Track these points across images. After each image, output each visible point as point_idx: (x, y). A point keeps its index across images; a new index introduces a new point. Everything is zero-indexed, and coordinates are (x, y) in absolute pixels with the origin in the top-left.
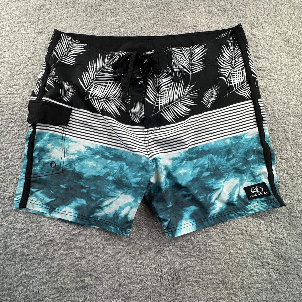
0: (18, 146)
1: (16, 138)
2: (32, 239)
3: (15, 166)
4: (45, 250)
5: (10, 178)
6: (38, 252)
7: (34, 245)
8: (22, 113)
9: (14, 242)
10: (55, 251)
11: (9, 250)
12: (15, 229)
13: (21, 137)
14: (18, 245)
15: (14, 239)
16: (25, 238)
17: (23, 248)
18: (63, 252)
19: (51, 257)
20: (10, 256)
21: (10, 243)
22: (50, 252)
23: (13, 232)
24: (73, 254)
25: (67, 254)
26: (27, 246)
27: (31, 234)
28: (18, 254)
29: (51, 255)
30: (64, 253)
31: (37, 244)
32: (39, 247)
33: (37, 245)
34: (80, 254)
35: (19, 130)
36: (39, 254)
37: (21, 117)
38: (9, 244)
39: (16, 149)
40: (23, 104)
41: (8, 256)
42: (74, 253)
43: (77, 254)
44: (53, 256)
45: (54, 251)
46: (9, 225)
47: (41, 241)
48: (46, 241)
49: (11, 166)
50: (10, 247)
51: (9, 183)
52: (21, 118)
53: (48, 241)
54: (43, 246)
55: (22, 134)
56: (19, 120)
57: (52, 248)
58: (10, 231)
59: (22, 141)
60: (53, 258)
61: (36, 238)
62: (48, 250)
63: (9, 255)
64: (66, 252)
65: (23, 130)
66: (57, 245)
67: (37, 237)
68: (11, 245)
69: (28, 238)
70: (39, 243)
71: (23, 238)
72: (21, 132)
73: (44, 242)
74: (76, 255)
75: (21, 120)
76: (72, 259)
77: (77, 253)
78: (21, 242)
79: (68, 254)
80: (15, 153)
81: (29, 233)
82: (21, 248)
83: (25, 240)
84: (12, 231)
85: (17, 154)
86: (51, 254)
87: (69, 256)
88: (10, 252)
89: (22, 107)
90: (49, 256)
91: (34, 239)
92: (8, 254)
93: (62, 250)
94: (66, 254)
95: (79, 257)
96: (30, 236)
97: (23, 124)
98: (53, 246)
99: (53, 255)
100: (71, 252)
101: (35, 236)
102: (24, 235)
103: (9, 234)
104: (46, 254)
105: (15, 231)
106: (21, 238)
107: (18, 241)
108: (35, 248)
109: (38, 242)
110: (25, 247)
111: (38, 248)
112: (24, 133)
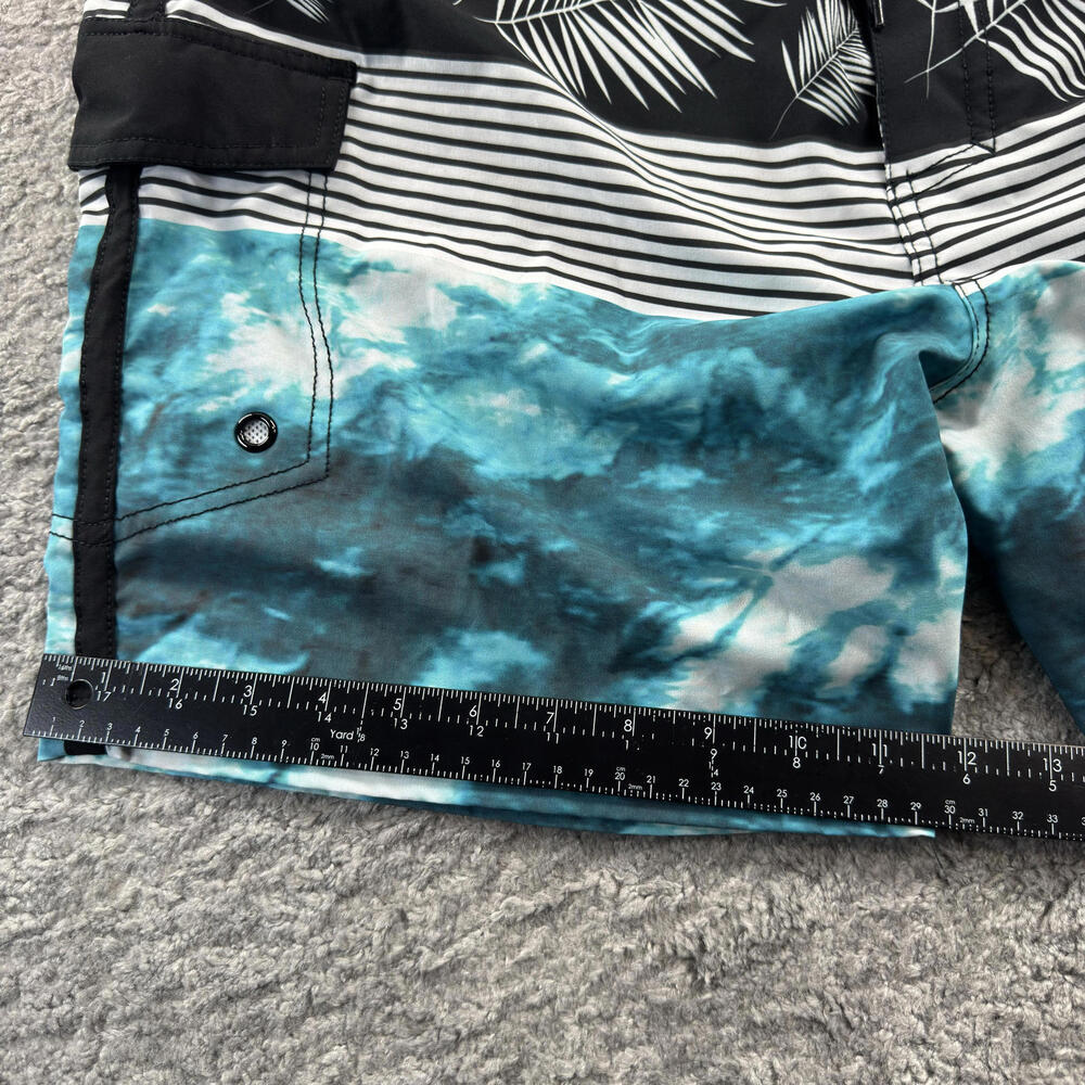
0: (39, 276)
1: (17, 235)
2: (262, 868)
3: (45, 400)
4: (381, 921)
5: (27, 489)
6: (329, 953)
7: (290, 909)
8: (26, 78)
9: (144, 917)
10: (453, 908)
11: (115, 983)
12: (127, 824)
13: (46, 217)
14: (176, 936)
15: (136, 895)
16: (212, 874)
17: (218, 949)
18: (516, 900)
19: (440, 962)
20: (133, 1027)
21: (113, 932)
22: (423, 924)
23: (116, 851)
24: (597, 902)
25: (549, 908)
26: (239, 927)
27: (253, 829)
28: (186, 1003)
29: (438, 947)
30: (529, 905)
31: (313, 890)
32: (329, 912)
33: (311, 898)
34: (651, 885)
35: (23, 184)
36: (343, 962)
37: (27, 102)
38: (109, 942)
39: (30, 300)
40: (22, 31)
41: (120, 1034)
42: (597, 887)
43: (624, 892)
44: (449, 952)
45: (447, 915)
46: (78, 809)
47: (339, 864)
48: (371, 851)
49: (16, 411)
50: (122, 965)
51: (26, 523)
52: (21, 112)
53: (388, 849)
54: (356, 901)
55: (46, 201)
56: (12, 125)
57: (429, 890)
58: (95, 846)
59: (59, 240)
60: (455, 965)
61: (296, 851)
62: (403, 916)
63: (126, 1020)
64: (545, 897)
65: (48, 177)
66: (457, 864)
67: (296, 841)
68: (120, 952)
69: (234, 868)
70: (324, 885)
71: (197, 875)
72: (39, 188)
73: (356, 863)
74: (617, 906)
75: (28, 119)
76: (597, 943)
77: (620, 885)
78: (195, 904)
79: (561, 906)
80: (27, 322)
81: (236, 828)
82: (203, 950)
83: (219, 883)
84: (111, 843)
85: (39, 324)
86: (433, 935)
87: (573, 925)
88: (126, 1003)
89: (19, 48)
90: (422, 961)
91: (284, 862)
92: (114, 1016)
93: (509, 893)
94: (546, 914)
95: (651, 915)
96: (252, 847)
97: (42, 143)
98: (430, 880)
99: (451, 942)
100: (577, 886)
101: (285, 839)
102: (203, 852)
103: (94, 874)
104: (398, 948)
105: (130, 838)
106: (183, 880)
107: (171, 905)
108: (301, 929)
109: (316, 874)
110: (229, 939)
111: (328, 920)
112: (61, 188)
